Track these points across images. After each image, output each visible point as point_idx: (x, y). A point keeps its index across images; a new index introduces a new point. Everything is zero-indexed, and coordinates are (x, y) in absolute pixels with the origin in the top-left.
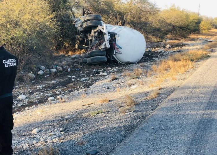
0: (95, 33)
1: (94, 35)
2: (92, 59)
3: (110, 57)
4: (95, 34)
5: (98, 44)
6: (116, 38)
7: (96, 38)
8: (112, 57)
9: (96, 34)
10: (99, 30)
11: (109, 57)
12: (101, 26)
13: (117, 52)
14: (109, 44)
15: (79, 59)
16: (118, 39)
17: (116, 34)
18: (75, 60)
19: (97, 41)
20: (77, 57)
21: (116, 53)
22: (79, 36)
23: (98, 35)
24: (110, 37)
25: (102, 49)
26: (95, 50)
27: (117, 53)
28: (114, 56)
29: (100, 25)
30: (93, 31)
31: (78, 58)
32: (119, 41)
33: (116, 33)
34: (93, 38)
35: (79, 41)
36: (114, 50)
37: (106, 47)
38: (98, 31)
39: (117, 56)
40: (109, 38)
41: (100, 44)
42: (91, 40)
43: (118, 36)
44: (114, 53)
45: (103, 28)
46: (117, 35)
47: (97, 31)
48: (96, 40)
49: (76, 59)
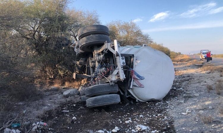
0: (99, 54)
1: (97, 58)
2: (95, 101)
3: (124, 92)
4: (99, 57)
5: (104, 73)
6: (133, 63)
7: (102, 63)
8: (126, 93)
9: (102, 56)
10: (106, 50)
11: (122, 94)
12: (109, 44)
13: (135, 84)
14: (123, 74)
15: (75, 98)
16: (136, 64)
17: (133, 57)
18: (68, 99)
19: (104, 68)
20: (72, 93)
21: (134, 86)
22: (78, 63)
23: (104, 59)
24: (125, 62)
25: (112, 82)
26: (100, 84)
27: (136, 86)
28: (130, 91)
29: (108, 42)
30: (95, 52)
31: (73, 95)
32: (138, 68)
33: (133, 55)
34: (97, 63)
35: (78, 68)
36: (131, 81)
37: (120, 79)
38: (104, 51)
39: (134, 90)
40: (123, 63)
41: (108, 74)
42: (94, 68)
43: (136, 60)
44: (131, 87)
45: (112, 46)
46: (135, 58)
47: (102, 52)
48: (101, 67)
49: (70, 97)
